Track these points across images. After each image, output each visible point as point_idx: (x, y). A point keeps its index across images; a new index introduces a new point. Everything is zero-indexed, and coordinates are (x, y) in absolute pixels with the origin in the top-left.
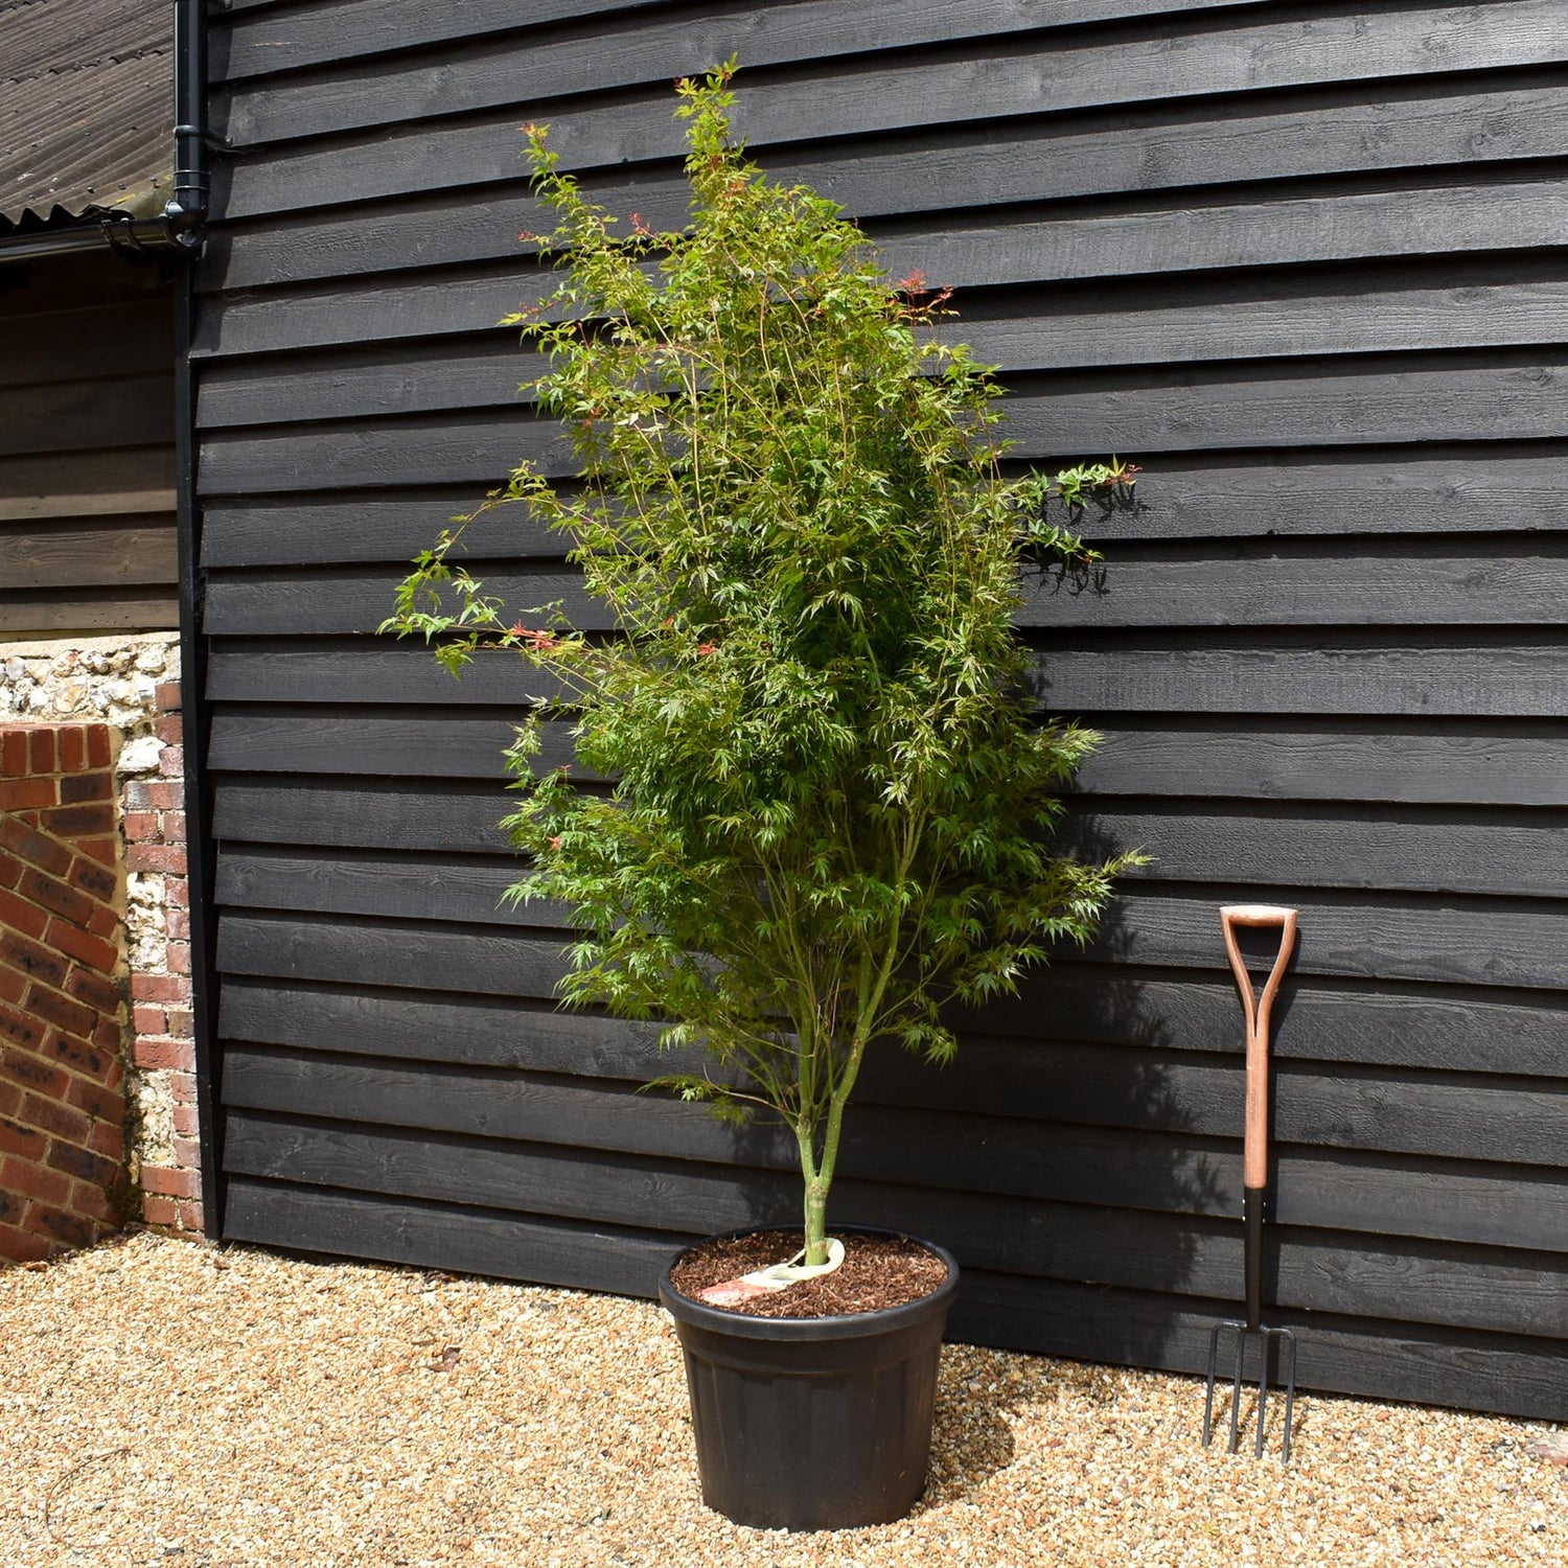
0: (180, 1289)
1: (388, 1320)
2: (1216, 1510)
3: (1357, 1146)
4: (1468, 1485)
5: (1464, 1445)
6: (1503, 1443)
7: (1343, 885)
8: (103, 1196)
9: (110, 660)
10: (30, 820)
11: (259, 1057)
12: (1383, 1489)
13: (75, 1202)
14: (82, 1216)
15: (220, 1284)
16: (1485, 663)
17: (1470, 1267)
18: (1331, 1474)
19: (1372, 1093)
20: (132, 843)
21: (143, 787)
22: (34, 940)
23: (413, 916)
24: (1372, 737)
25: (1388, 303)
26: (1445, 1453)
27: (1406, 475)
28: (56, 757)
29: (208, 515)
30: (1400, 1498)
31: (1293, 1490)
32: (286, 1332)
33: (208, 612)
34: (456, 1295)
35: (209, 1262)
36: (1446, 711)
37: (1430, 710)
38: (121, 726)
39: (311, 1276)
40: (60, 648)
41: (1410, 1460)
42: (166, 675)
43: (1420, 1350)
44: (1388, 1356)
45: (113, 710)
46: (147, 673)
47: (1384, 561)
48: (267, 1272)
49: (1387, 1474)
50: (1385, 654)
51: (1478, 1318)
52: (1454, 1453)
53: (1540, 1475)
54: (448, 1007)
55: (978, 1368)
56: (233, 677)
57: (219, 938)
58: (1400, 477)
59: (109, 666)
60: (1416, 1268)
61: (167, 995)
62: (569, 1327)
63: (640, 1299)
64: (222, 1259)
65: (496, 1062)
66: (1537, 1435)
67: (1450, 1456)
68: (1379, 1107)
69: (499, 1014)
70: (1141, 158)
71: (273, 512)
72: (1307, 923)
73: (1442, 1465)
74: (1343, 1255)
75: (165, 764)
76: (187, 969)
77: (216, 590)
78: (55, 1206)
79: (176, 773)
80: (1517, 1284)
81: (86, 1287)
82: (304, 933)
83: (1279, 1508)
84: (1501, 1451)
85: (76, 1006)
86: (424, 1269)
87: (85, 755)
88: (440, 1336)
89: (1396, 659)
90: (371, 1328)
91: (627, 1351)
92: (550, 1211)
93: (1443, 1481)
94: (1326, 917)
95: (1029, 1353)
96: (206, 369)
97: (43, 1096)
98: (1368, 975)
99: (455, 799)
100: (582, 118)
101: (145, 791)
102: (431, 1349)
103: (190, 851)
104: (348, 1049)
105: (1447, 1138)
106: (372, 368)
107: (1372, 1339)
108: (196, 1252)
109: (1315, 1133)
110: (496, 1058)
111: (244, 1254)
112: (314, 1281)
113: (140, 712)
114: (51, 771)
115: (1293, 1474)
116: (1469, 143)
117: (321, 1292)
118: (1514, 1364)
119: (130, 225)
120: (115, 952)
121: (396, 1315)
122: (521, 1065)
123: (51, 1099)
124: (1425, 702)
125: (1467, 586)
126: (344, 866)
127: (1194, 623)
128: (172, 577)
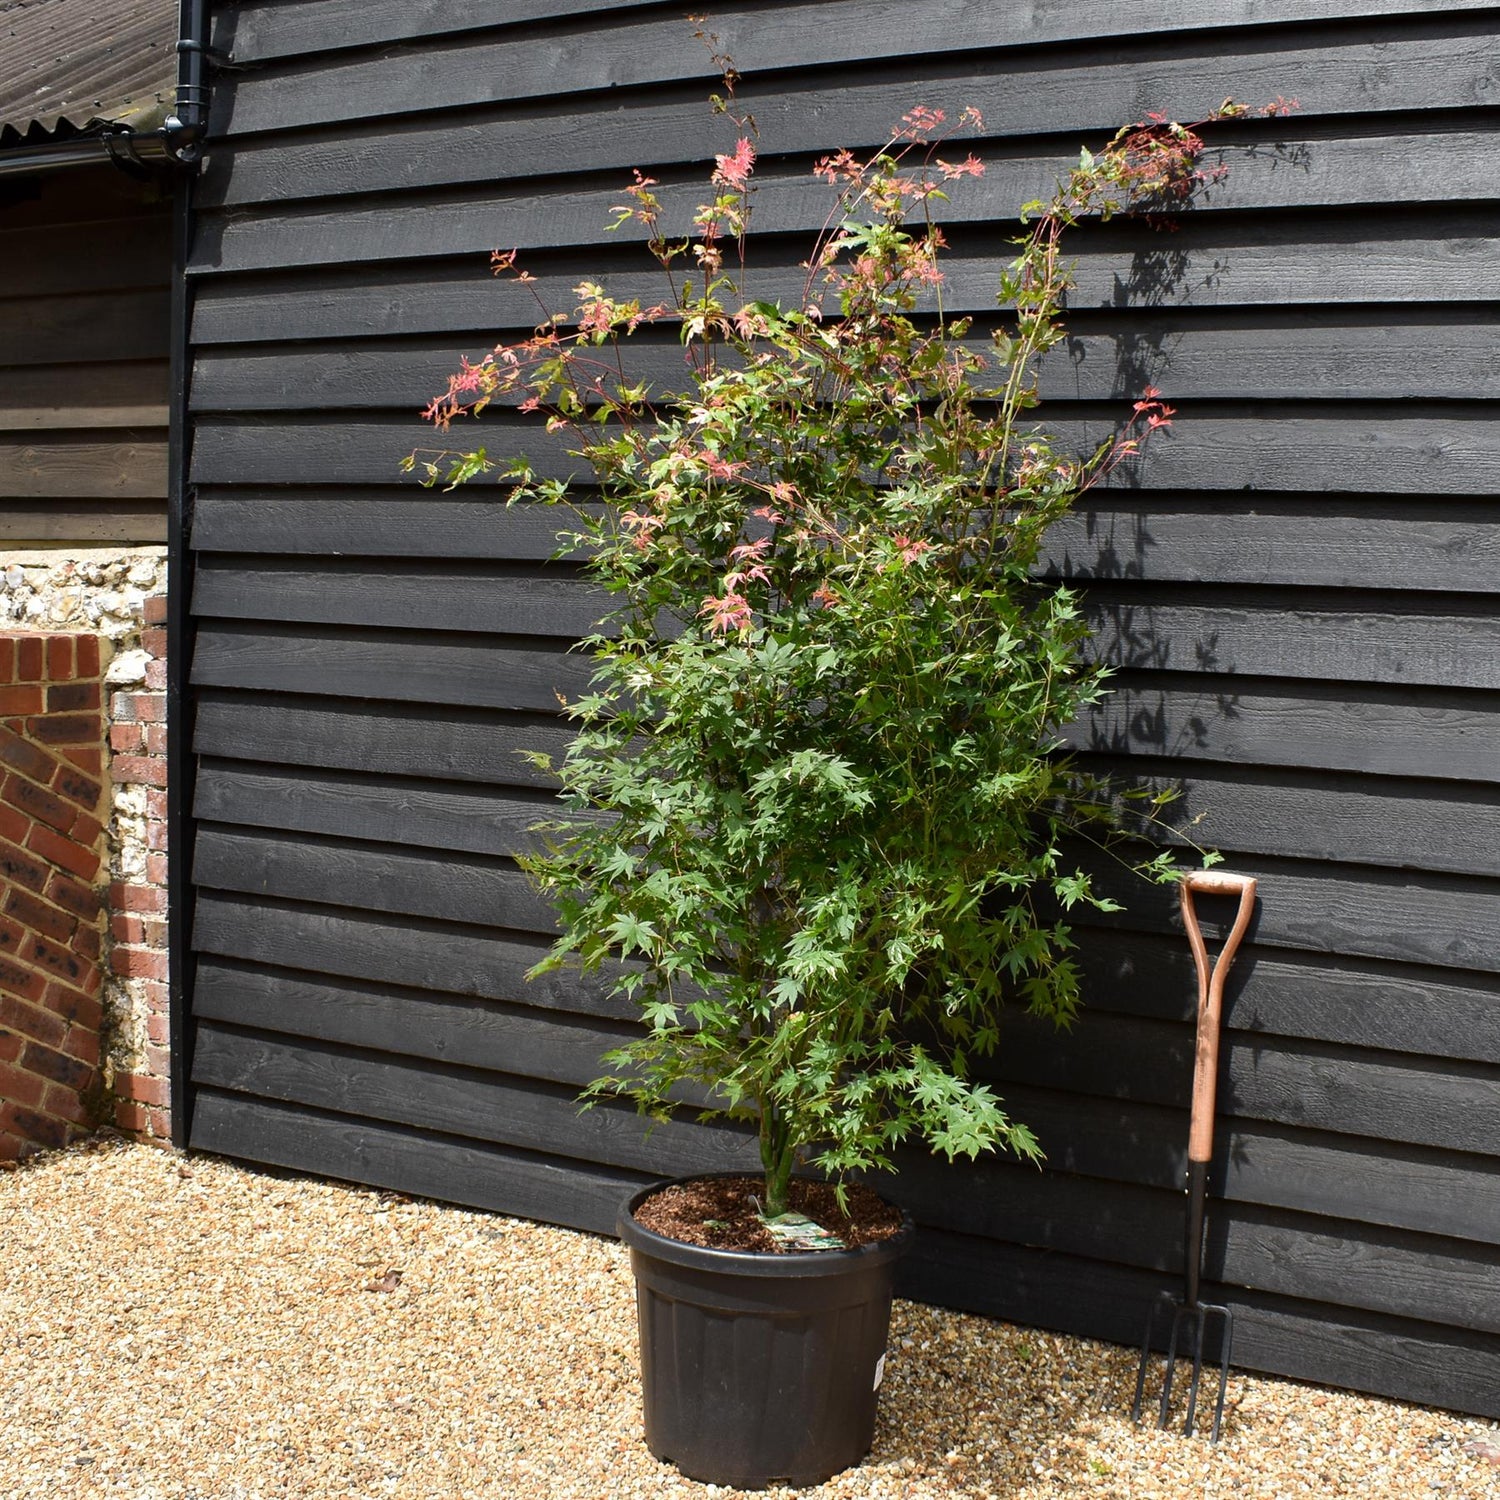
0: (142, 1195)
1: (337, 1238)
2: (1136, 1488)
3: (1306, 1124)
4: (1401, 1480)
5: (1400, 1437)
6: (1441, 1438)
7: (1305, 855)
8: (77, 1099)
9: (105, 572)
10: (15, 726)
11: (230, 971)
12: (1312, 1477)
13: (48, 1103)
14: (55, 1118)
15: (181, 1193)
16: (1463, 633)
17: (1417, 1255)
18: (1260, 1459)
19: (1325, 1071)
20: (117, 753)
21: (130, 699)
22: (13, 844)
23: (380, 839)
24: (1342, 704)
25: (1380, 252)
26: (1380, 1444)
27: (1390, 433)
28: (44, 665)
29: (199, 432)
30: (1329, 1488)
31: (1219, 1473)
32: (238, 1245)
33: (195, 528)
34: (406, 1218)
35: (175, 1169)
36: (1419, 680)
37: (1403, 679)
38: (112, 637)
39: (270, 1190)
40: (57, 558)
41: (1342, 1449)
42: (155, 589)
43: (1360, 1336)
44: (1328, 1340)
45: (105, 621)
46: (137, 586)
47: (1363, 521)
48: (228, 1184)
49: (1317, 1462)
50: (1360, 619)
51: (1421, 1308)
52: (1389, 1445)
53: (1476, 1475)
54: (413, 932)
55: (914, 1324)
56: (219, 593)
57: (196, 852)
58: (1385, 435)
59: (103, 577)
60: (1361, 1253)
61: (146, 905)
62: (513, 1256)
63: (587, 1232)
64: (187, 1168)
65: (456, 989)
66: (1477, 1432)
67: (1385, 1448)
68: (1331, 1086)
69: (461, 941)
70: (1133, 94)
71: (261, 430)
72: (1267, 893)
73: (1376, 1456)
74: (1288, 1235)
75: (151, 677)
76: (164, 881)
77: (204, 506)
78: (28, 1107)
79: (160, 686)
80: (1465, 1276)
81: (52, 1188)
82: (277, 851)
83: (1203, 1491)
84: (1438, 1446)
85: (55, 911)
86: (380, 1190)
87: (74, 665)
88: (385, 1258)
89: (1371, 625)
90: (320, 1245)
91: (566, 1285)
92: (502, 1139)
93: (1375, 1474)
94: (1287, 887)
95: (967, 1313)
96: (201, 285)
97: (19, 998)
98: (1326, 949)
99: (426, 724)
100: (573, 40)
101: (131, 702)
102: (374, 1270)
103: (170, 764)
104: (315, 968)
105: (1401, 1123)
106: (361, 289)
107: (1313, 1322)
108: (163, 1158)
109: (1264, 1107)
110: (455, 985)
111: (209, 1163)
112: (272, 1196)
113: (130, 624)
114: (38, 679)
115: (1221, 1455)
116: (1472, 86)
117: (277, 1206)
118: (1457, 1358)
119: (130, 138)
120: (97, 860)
121: (346, 1234)
122: (480, 993)
123: (27, 1002)
124: (1398, 670)
125: (1449, 552)
126: (317, 786)
127: (1164, 577)
128: (162, 492)
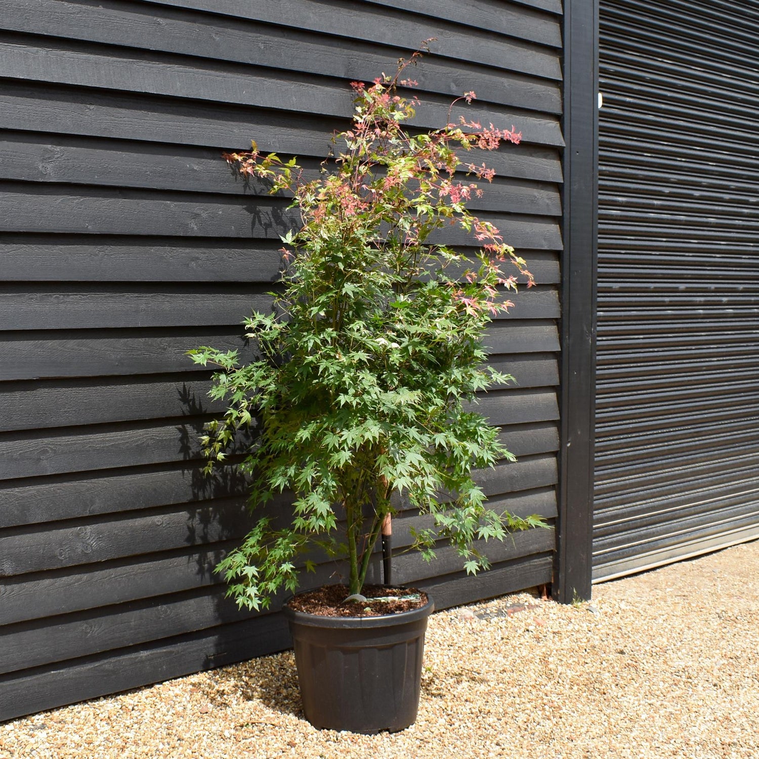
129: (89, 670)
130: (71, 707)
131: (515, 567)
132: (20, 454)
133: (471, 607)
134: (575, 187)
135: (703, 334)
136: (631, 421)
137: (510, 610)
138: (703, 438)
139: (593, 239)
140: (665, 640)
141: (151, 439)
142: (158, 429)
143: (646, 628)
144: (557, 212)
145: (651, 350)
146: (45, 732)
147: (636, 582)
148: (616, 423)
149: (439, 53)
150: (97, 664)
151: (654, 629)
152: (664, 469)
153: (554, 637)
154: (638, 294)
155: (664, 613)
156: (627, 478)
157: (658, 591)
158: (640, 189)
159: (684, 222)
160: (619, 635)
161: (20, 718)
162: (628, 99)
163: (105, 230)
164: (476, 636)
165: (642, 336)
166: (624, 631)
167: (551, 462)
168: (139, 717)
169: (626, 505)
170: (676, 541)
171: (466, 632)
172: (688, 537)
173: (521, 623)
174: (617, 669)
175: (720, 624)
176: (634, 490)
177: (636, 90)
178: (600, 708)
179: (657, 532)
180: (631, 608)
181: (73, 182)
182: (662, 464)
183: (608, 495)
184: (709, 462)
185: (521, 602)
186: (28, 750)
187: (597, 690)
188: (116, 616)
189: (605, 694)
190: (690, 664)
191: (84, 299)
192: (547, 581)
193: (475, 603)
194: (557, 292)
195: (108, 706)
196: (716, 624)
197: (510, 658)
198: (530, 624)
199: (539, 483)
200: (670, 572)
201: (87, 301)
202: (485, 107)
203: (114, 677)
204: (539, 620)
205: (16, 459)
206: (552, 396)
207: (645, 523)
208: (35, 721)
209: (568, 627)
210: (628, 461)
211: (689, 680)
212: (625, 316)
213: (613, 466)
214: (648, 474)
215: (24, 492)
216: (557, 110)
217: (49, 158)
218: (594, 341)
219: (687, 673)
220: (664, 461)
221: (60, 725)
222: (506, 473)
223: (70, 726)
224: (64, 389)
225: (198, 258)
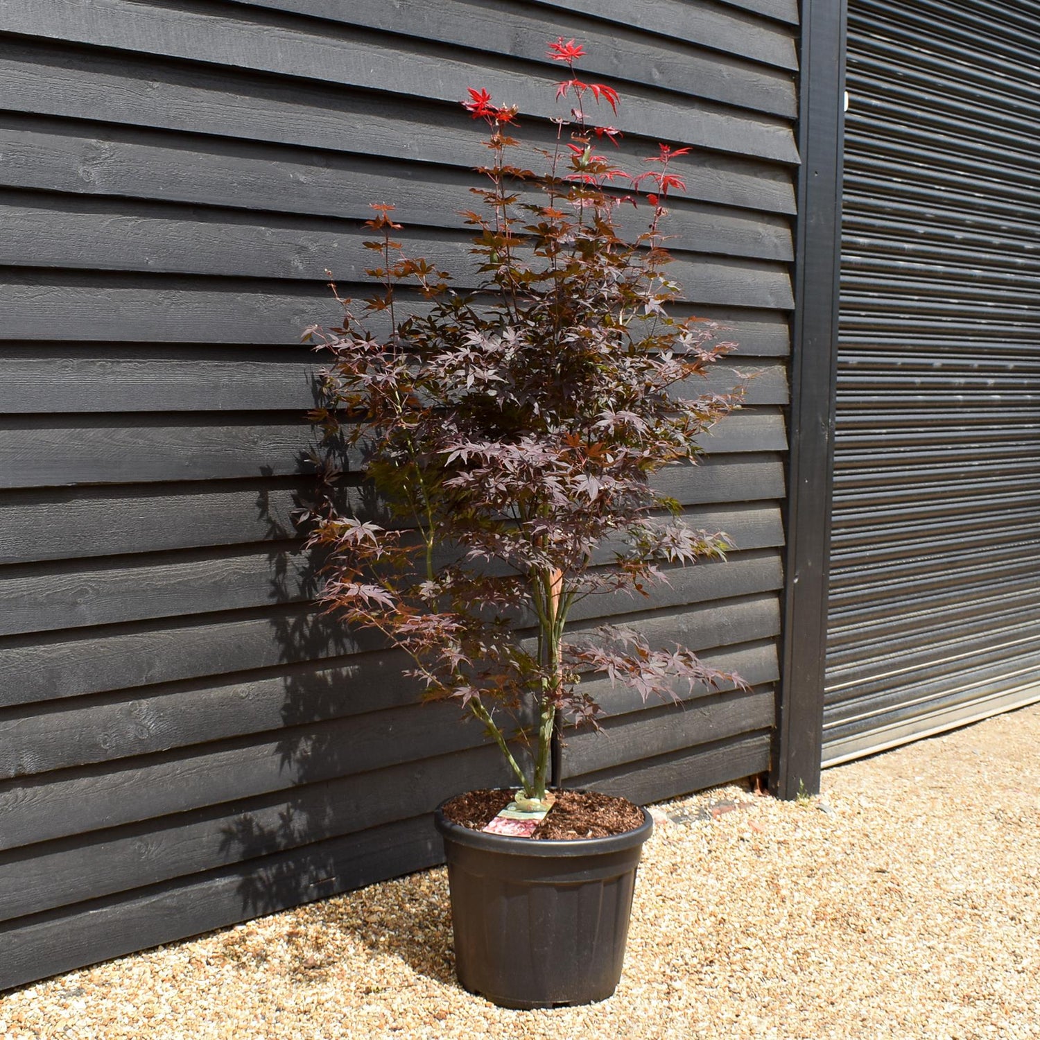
129: (142, 907)
130: (118, 962)
131: (722, 750)
132: (48, 595)
133: (664, 806)
134: (812, 221)
135: (962, 428)
136: (868, 547)
137: (716, 810)
138: (959, 570)
139: (834, 295)
140: (931, 852)
141: (235, 573)
142: (245, 558)
143: (902, 834)
144: (787, 256)
145: (896, 449)
146: (82, 1000)
147: (871, 767)
148: (849, 550)
149: (638, 25)
150: (154, 899)
151: (913, 835)
152: (908, 612)
153: (779, 848)
154: (881, 373)
155: (920, 812)
156: (861, 624)
157: (904, 780)
158: (887, 228)
159: (941, 275)
160: (868, 846)
161: (45, 980)
162: (874, 102)
163: (172, 266)
164: (673, 848)
165: (884, 431)
166: (873, 840)
167: (771, 604)
168: (218, 976)
169: (859, 662)
170: (921, 710)
171: (660, 842)
172: (936, 705)
173: (732, 829)
174: (875, 895)
175: (1000, 829)
176: (869, 641)
177: (884, 90)
178: (863, 955)
179: (898, 698)
180: (876, 805)
181: (128, 195)
182: (906, 606)
183: (837, 648)
184: (965, 604)
185: (729, 798)
186: (60, 1028)
187: (853, 926)
188: (182, 828)
189: (864, 932)
190: (972, 887)
191: (141, 368)
192: (763, 770)
193: (668, 801)
194: (784, 367)
195: (171, 958)
196: (994, 828)
197: (726, 881)
198: (743, 831)
199: (757, 633)
200: (914, 753)
201: (146, 371)
202: (697, 105)
203: (178, 916)
204: (756, 824)
205: (41, 604)
206: (775, 512)
207: (883, 686)
208: (68, 984)
209: (796, 834)
210: (863, 602)
211: (976, 911)
212: (864, 402)
213: (843, 609)
214: (888, 619)
215: (53, 651)
216: (791, 113)
217: (94, 159)
218: (832, 436)
219: (970, 901)
220: (908, 602)
221: (104, 990)
222: (713, 619)
223: (119, 990)
224: (111, 500)
225: (303, 311)
